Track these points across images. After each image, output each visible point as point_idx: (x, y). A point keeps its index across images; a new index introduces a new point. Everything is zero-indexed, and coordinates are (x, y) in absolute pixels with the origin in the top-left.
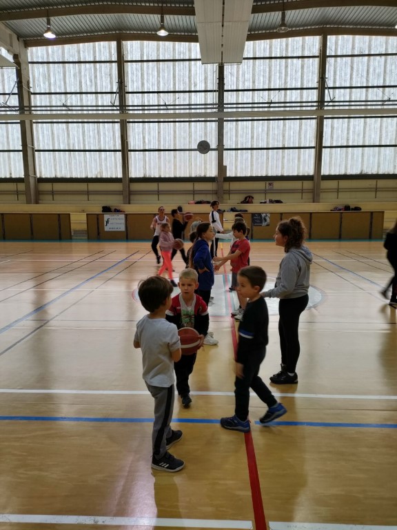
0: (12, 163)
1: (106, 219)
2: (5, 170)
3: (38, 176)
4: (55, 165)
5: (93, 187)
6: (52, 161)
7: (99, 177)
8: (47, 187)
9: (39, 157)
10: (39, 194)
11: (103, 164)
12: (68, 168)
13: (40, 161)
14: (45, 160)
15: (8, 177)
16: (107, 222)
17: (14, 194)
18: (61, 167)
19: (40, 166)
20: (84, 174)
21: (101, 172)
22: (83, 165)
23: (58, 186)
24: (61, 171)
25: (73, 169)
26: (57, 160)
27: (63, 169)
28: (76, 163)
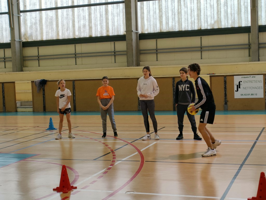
0: (110, 17)
1: (236, 83)
2: (101, 27)
3: (140, 31)
4: (161, 17)
5: (208, 40)
6: (157, 11)
7: (216, 27)
8: (150, 44)
9: (142, 8)
10: (141, 54)
11: (222, 10)
12: (177, 19)
13: (142, 13)
14: (149, 12)
15: (105, 34)
16: (239, 86)
17: (111, 55)
18: (167, 19)
19: (142, 18)
20: (196, 25)
21: (219, 20)
22: (196, 14)
23: (163, 43)
24: (167, 23)
25: (183, 20)
26: (164, 10)
27: (170, 21)
28: (186, 13)
